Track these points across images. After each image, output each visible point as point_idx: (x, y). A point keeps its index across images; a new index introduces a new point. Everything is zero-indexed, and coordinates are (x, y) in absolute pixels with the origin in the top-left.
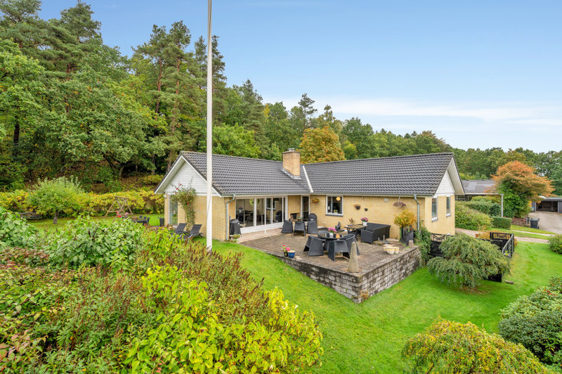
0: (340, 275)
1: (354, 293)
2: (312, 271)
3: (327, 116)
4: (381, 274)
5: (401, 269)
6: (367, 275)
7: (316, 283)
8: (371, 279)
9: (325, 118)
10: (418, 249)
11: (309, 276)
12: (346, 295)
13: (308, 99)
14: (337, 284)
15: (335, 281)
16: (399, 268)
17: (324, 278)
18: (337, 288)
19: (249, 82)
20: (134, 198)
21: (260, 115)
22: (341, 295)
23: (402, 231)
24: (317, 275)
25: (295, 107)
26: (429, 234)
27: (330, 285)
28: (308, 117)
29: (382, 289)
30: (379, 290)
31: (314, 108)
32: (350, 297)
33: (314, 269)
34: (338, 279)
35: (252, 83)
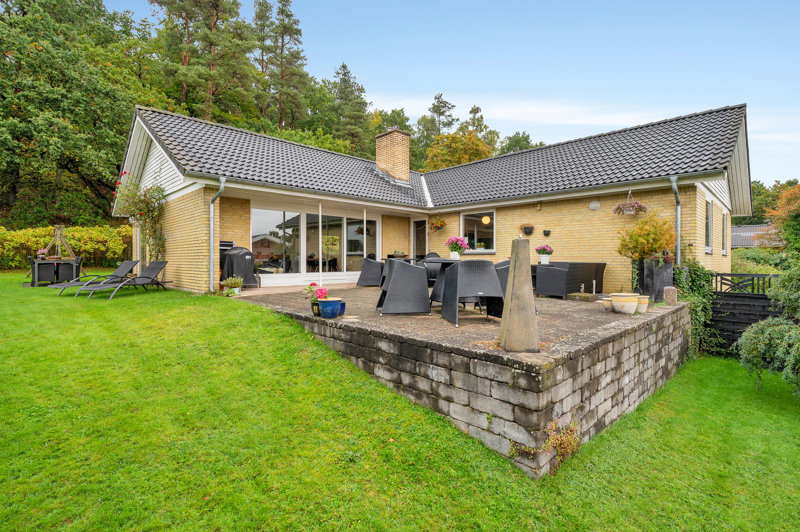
0: (466, 361)
1: (519, 435)
2: (380, 352)
3: (474, 124)
4: (612, 363)
5: (658, 356)
6: (571, 362)
7: (387, 394)
8: (585, 378)
9: (471, 128)
10: (687, 310)
11: (371, 372)
12: (488, 438)
13: (446, 103)
14: (453, 394)
15: (450, 385)
16: (654, 350)
17: (413, 374)
18: (456, 411)
19: (344, 67)
20: (102, 237)
21: (360, 117)
22: (468, 436)
23: (641, 269)
24: (394, 364)
25: (424, 118)
26: (709, 276)
27: (433, 400)
28: (445, 131)
29: (614, 414)
30: (607, 420)
31: (454, 117)
32: (506, 448)
33: (383, 345)
34: (459, 377)
35: (349, 69)
